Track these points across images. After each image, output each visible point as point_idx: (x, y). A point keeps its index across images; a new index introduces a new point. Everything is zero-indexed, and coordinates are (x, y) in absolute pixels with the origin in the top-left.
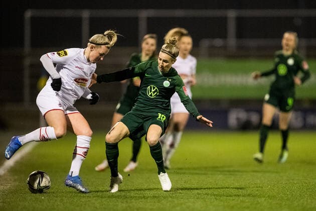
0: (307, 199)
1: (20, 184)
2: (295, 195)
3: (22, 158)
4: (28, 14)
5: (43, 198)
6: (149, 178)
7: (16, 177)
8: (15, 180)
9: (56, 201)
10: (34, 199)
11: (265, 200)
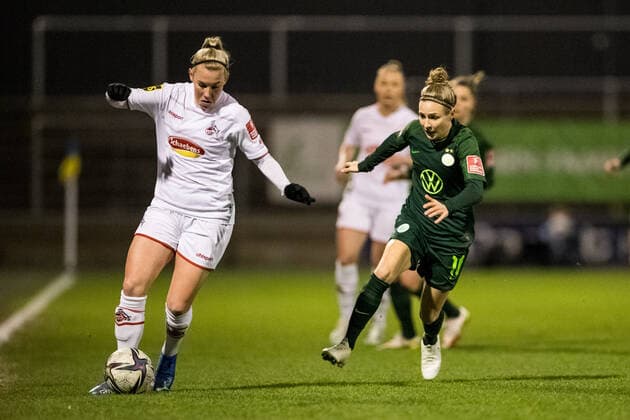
0: (620, 410)
1: (21, 379)
2: (595, 401)
3: (27, 325)
4: (41, 25)
5: (70, 407)
6: (291, 366)
7: (14, 365)
8: (12, 372)
9: (96, 413)
10: (50, 411)
11: (533, 412)
